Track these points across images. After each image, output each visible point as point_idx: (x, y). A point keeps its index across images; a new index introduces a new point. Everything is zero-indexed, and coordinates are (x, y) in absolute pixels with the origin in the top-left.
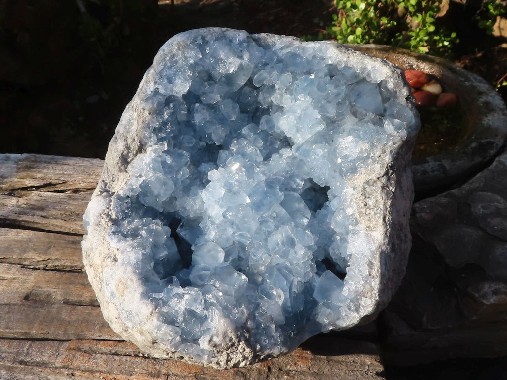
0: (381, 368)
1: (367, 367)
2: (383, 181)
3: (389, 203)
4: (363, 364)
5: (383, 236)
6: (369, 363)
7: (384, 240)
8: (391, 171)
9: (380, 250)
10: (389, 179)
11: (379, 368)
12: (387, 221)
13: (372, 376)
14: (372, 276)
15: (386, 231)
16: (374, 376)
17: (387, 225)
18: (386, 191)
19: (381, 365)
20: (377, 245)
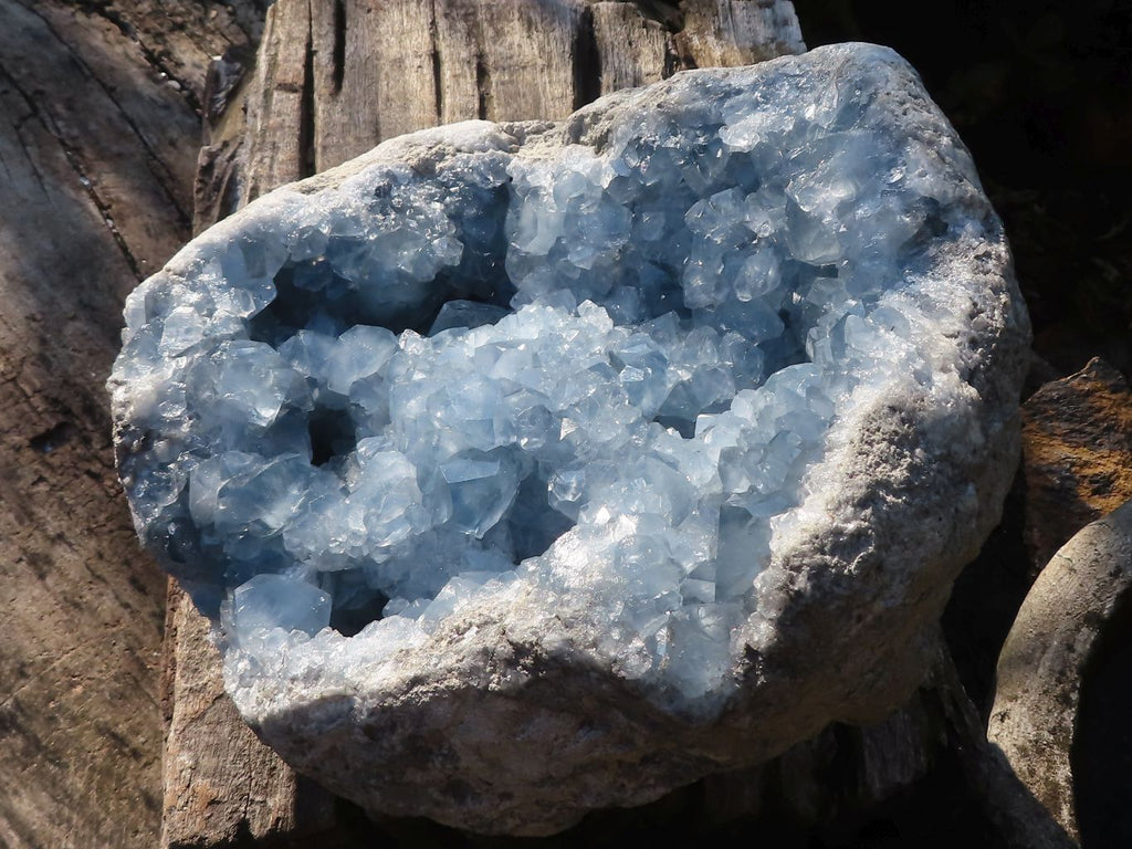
0: (257, 830)
1: (258, 798)
2: (499, 649)
3: (455, 682)
4: (267, 790)
5: (376, 687)
6: (270, 803)
7: (372, 695)
8: (529, 661)
9: (350, 692)
10: (511, 663)
11: (257, 826)
12: (415, 689)
13: (236, 811)
14: (290, 685)
15: (390, 694)
16: (235, 816)
17: (406, 693)
18: (481, 664)
19: (265, 831)
20: (356, 680)
